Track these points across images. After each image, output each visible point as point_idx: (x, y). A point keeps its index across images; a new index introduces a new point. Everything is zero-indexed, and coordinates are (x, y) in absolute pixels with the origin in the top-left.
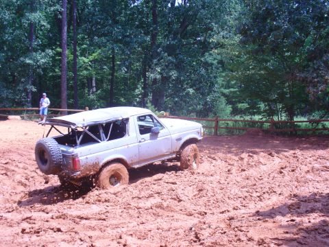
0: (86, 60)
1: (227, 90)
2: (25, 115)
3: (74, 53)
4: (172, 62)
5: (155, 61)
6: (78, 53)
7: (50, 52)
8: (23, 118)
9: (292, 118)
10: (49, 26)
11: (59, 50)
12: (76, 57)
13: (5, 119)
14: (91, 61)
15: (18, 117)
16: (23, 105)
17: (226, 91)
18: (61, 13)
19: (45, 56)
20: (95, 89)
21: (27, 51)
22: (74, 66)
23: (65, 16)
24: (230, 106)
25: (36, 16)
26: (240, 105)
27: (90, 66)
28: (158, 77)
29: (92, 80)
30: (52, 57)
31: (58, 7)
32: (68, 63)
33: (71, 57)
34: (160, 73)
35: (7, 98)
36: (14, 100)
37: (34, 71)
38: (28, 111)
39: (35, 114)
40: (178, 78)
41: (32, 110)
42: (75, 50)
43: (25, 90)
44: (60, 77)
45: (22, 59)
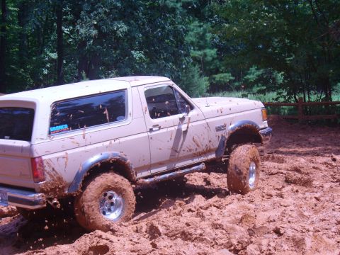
1: (200, 53)
4: (116, 7)
5: (86, 7)
9: (328, 97)
17: (198, 53)
24: (207, 78)
26: (218, 77)
28: (94, 32)
34: (96, 27)
40: (126, 34)
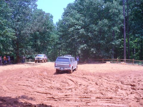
0: (132, 42)
2: (111, 61)
3: (128, 40)
6: (129, 40)
7: (120, 40)
8: (111, 62)
10: (120, 31)
11: (123, 39)
12: (128, 41)
13: (105, 63)
14: (134, 43)
15: (109, 62)
16: (111, 58)
18: (123, 26)
19: (118, 42)
20: (135, 52)
21: (112, 40)
22: (128, 45)
23: (125, 27)
25: (115, 28)
27: (133, 44)
29: (134, 49)
30: (121, 42)
31: (122, 25)
32: (126, 43)
33: (127, 41)
35: (106, 56)
36: (108, 56)
37: (115, 47)
38: (112, 60)
39: (115, 61)
41: (114, 60)
42: (128, 39)
43: (112, 53)
44: (123, 48)
45: (111, 43)
